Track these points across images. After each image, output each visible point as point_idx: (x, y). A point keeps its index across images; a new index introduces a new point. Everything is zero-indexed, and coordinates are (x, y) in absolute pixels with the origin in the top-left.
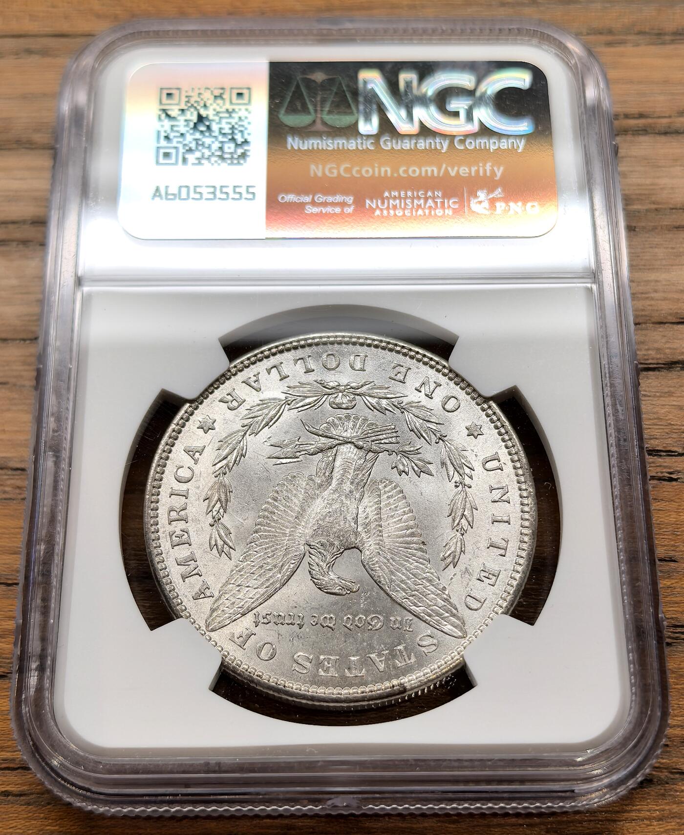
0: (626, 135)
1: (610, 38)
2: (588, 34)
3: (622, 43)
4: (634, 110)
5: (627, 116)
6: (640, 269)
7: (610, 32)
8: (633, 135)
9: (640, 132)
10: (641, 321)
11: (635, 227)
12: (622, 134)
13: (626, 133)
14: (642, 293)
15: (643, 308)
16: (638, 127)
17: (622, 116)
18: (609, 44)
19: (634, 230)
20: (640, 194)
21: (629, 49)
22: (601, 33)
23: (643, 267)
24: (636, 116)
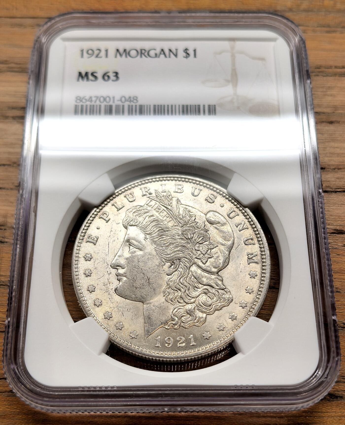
0: (335, 76)
1: (328, 29)
2: (317, 27)
3: (334, 32)
4: (341, 65)
5: (336, 67)
6: (341, 142)
7: (329, 26)
8: (339, 76)
9: (343, 75)
10: (342, 168)
11: (339, 121)
12: (333, 76)
13: (335, 75)
14: (343, 154)
15: (342, 161)
16: (342, 73)
17: (334, 67)
18: (328, 32)
19: (339, 123)
20: (342, 105)
21: (338, 35)
22: (324, 27)
23: (343, 141)
24: (341, 67)
